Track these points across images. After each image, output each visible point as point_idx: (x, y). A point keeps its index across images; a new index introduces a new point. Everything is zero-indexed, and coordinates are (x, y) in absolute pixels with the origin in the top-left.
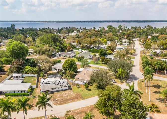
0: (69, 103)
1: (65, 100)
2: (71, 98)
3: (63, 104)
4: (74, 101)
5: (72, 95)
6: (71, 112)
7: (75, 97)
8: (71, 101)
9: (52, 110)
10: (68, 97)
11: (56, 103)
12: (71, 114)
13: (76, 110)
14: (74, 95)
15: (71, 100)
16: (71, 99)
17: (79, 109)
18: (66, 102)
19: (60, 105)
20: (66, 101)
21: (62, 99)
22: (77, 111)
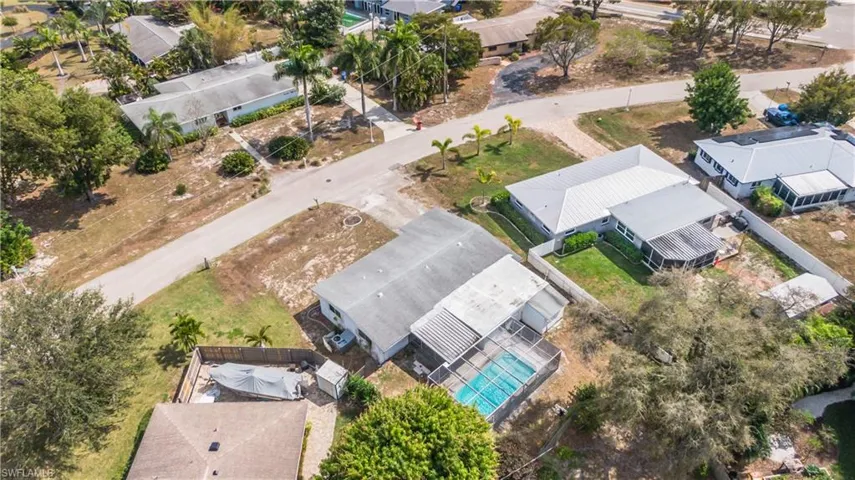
0: (278, 229)
1: (304, 234)
2: (274, 255)
3: (303, 218)
4: (252, 246)
5: (279, 274)
6: (248, 197)
7: (259, 271)
8: (271, 241)
9: (329, 181)
10: (292, 255)
11: (336, 213)
12: (247, 191)
13: (231, 208)
14: (268, 281)
15: (273, 245)
16: (276, 249)
17: (219, 216)
18: (291, 230)
19: (310, 209)
20: (293, 234)
21: (317, 236)
22: (226, 205)
